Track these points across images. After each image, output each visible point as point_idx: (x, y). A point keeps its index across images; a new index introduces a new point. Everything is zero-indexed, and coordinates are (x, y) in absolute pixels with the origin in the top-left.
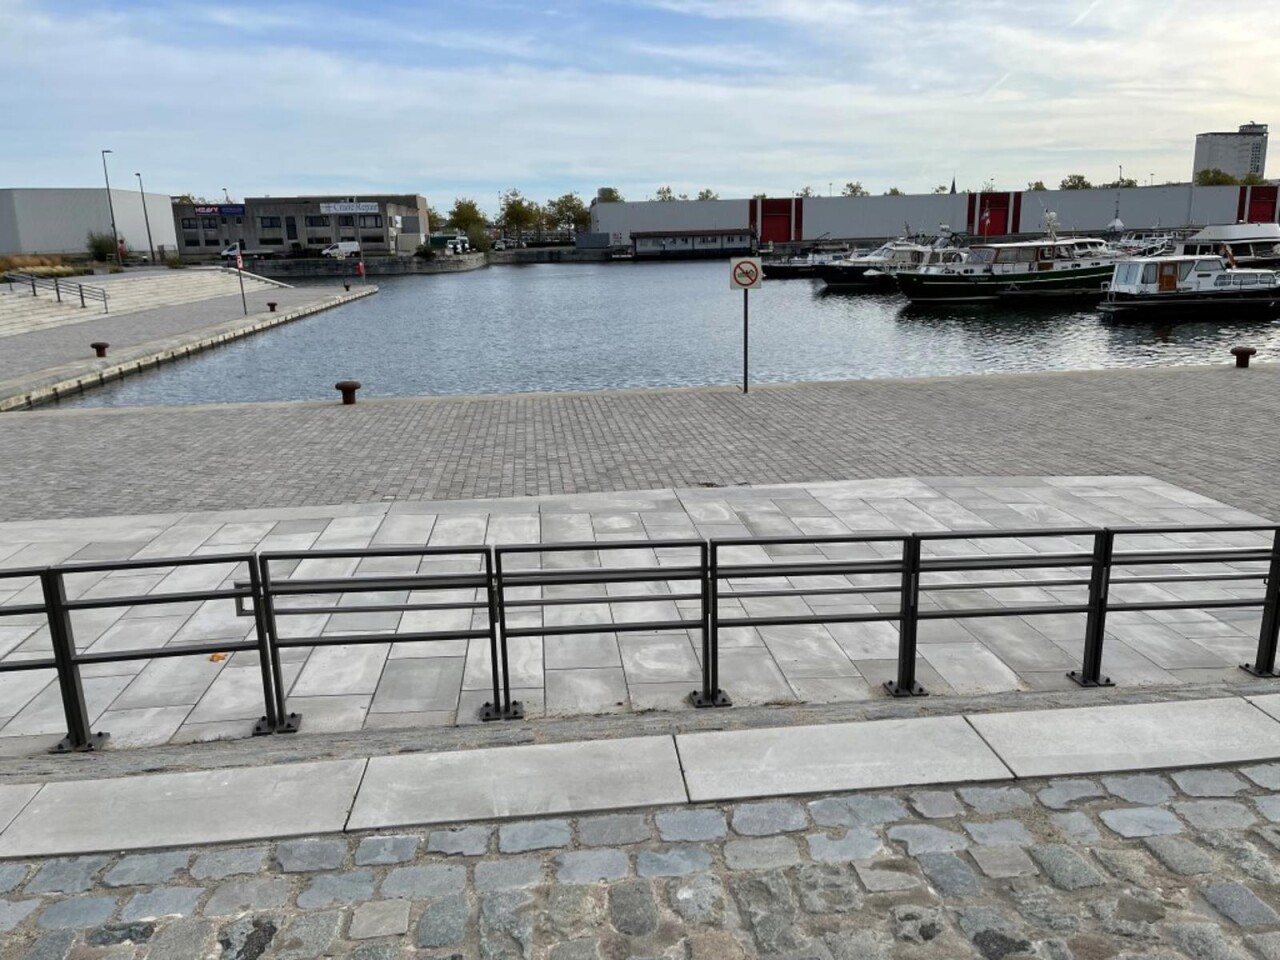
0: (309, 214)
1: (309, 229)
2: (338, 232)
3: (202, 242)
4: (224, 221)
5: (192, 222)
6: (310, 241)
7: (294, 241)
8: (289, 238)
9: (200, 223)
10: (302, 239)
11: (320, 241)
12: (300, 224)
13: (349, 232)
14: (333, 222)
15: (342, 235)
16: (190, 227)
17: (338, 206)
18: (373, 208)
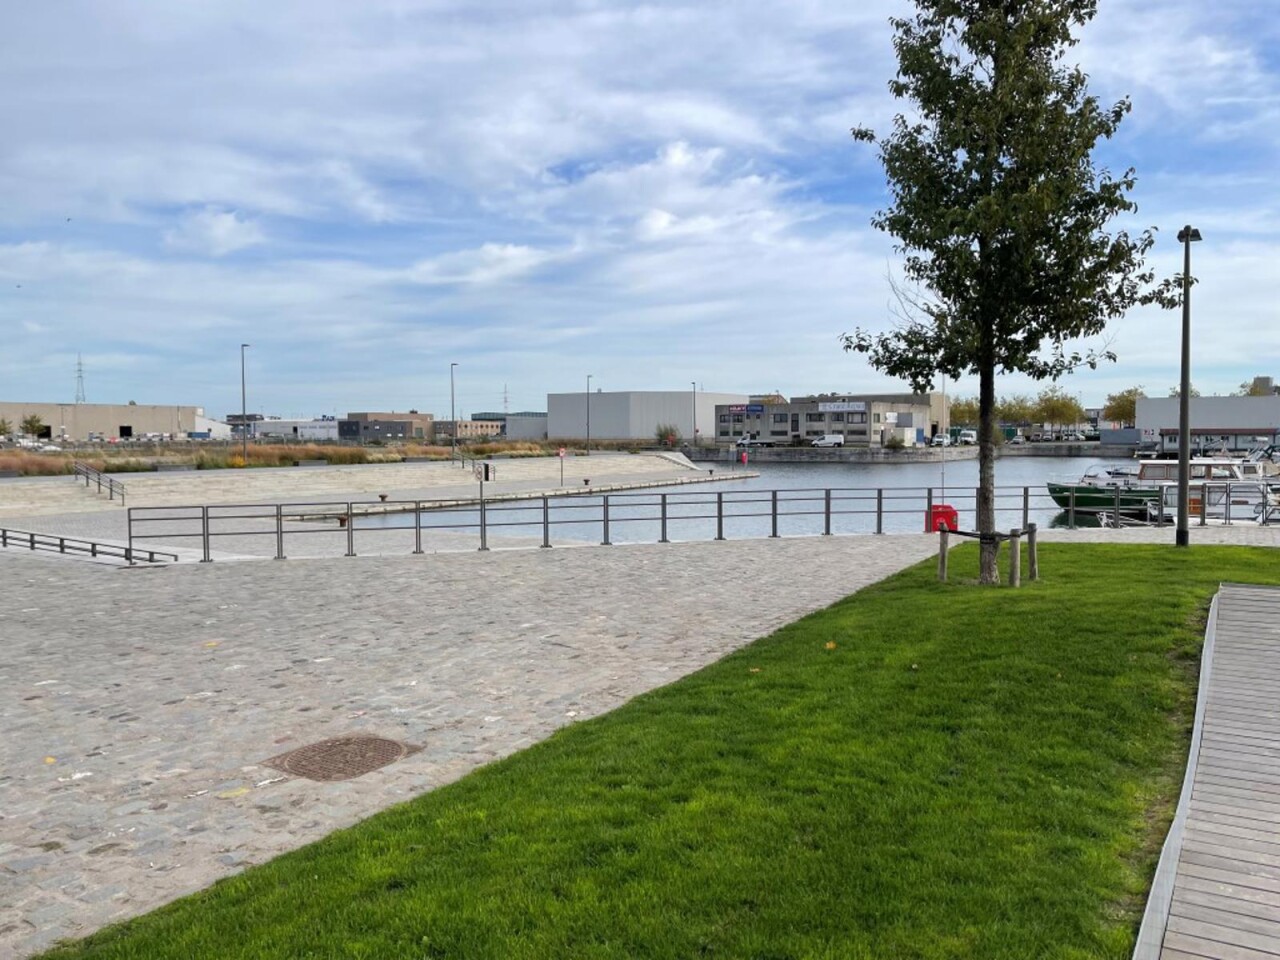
0: (810, 412)
1: (809, 423)
2: (830, 427)
3: (731, 434)
4: (748, 417)
5: (726, 418)
6: (808, 433)
7: (796, 433)
8: (793, 430)
9: (731, 418)
10: (802, 432)
11: (816, 433)
12: (802, 420)
13: (839, 426)
14: (827, 418)
15: (833, 428)
16: (725, 421)
17: (832, 405)
18: (860, 406)
